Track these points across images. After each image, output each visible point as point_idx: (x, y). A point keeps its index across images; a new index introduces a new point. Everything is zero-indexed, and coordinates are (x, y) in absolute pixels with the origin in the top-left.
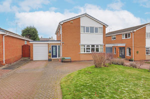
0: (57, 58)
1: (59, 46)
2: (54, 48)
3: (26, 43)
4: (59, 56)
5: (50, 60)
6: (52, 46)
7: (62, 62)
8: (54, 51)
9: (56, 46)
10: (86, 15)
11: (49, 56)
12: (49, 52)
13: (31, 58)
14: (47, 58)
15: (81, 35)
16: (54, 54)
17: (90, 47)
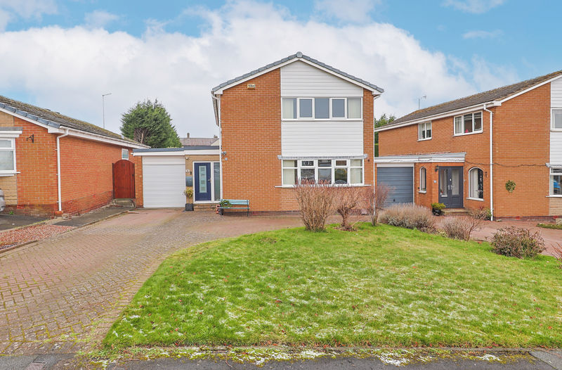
0: (213, 201)
1: (217, 165)
2: (203, 171)
3: (124, 155)
4: (217, 197)
5: (190, 208)
6: (197, 165)
7: (223, 213)
8: (203, 178)
9: (208, 165)
10: (300, 59)
11: (189, 195)
12: (189, 184)
13: (136, 202)
14: (181, 202)
15: (283, 125)
16: (203, 190)
17: (316, 166)
